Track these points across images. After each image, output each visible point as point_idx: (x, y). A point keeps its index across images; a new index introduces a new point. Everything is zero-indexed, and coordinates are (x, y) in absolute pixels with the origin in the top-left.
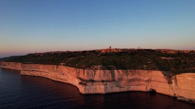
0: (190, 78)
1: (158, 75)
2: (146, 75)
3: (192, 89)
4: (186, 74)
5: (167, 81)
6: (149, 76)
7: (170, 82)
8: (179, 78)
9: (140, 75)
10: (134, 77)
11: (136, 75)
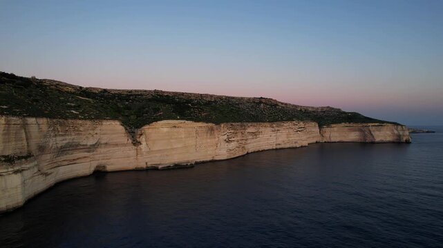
0: (165, 130)
1: (113, 129)
2: (91, 132)
3: (169, 147)
4: (159, 122)
5: (130, 141)
6: (96, 134)
7: (136, 143)
8: (150, 131)
9: (79, 133)
10: (69, 139)
11: (71, 135)
